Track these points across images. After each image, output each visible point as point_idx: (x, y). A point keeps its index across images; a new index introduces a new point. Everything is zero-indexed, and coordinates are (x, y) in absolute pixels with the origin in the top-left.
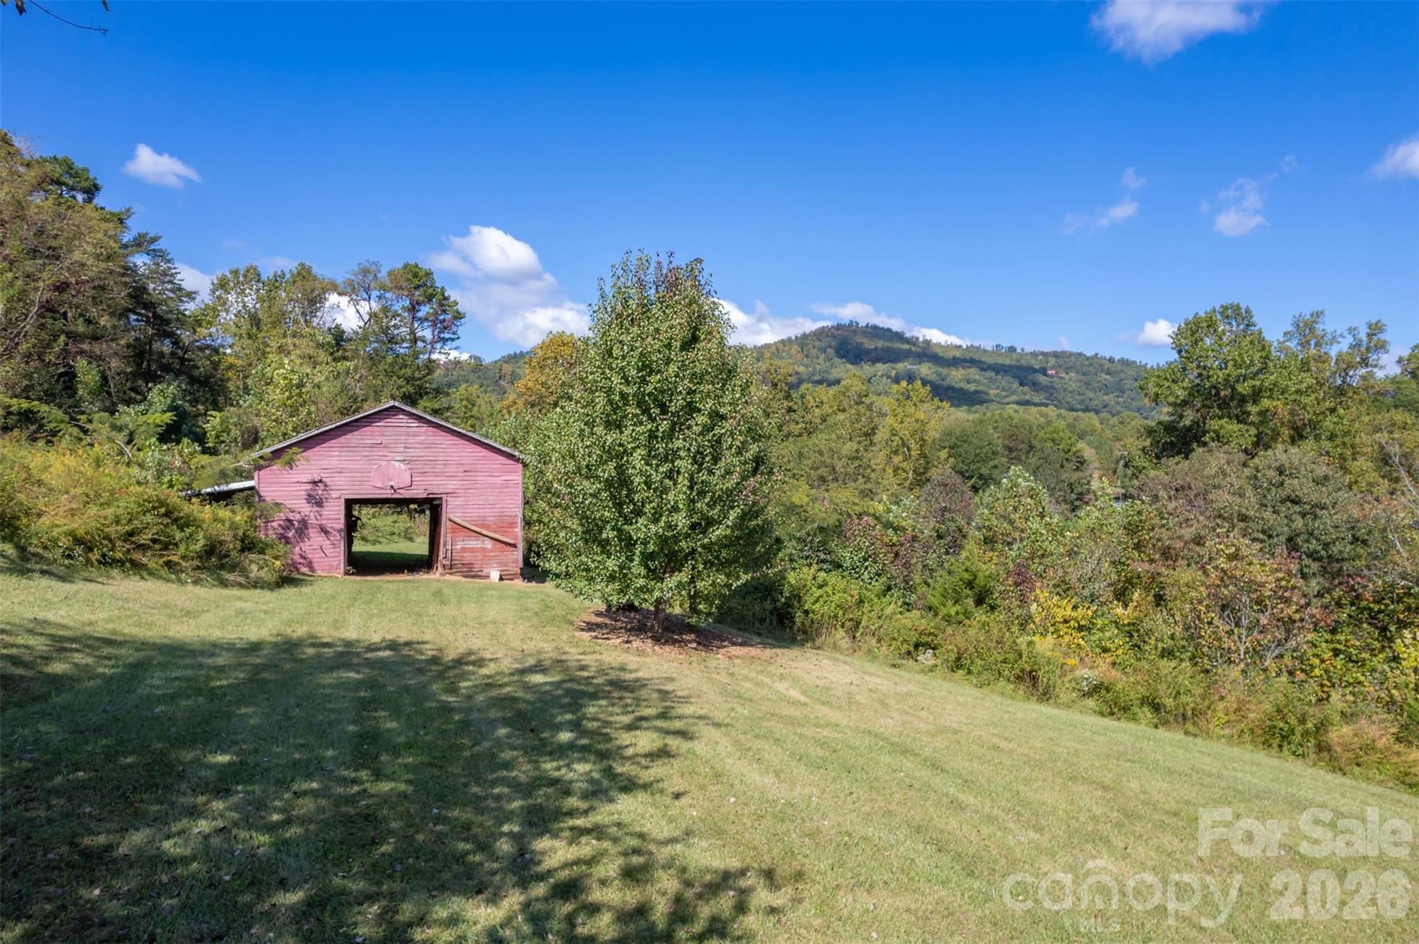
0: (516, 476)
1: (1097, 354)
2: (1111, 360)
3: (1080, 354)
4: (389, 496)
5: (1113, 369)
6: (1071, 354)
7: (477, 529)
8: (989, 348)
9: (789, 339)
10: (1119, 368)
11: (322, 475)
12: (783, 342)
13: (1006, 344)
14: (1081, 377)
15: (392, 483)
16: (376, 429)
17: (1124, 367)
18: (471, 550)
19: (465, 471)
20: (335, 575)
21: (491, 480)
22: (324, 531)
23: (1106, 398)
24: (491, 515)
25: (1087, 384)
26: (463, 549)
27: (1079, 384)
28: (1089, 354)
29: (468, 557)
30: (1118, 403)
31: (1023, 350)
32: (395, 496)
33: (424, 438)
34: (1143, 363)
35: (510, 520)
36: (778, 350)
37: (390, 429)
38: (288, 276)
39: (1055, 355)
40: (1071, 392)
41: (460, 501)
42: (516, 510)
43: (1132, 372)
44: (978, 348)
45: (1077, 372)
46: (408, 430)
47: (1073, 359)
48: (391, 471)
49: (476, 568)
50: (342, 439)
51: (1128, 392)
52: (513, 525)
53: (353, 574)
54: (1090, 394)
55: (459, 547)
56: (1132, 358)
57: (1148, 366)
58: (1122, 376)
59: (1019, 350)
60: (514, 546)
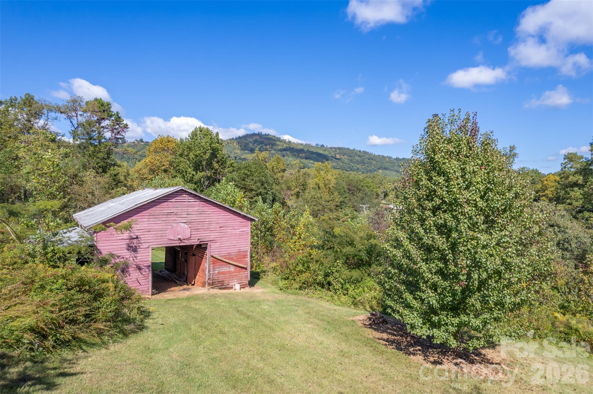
0: (247, 228)
1: (354, 149)
2: (360, 151)
3: (348, 149)
4: (178, 245)
5: (360, 155)
6: (345, 149)
7: (227, 261)
8: (314, 145)
9: (233, 139)
10: (363, 154)
11: (138, 234)
12: (230, 139)
13: (320, 144)
14: (349, 158)
15: (179, 237)
16: (170, 203)
17: (364, 154)
18: (223, 273)
19: (220, 227)
20: (147, 296)
21: (234, 232)
22: (139, 268)
23: (358, 166)
24: (233, 251)
25: (351, 160)
26: (219, 273)
27: (348, 160)
28: (351, 149)
29: (221, 277)
30: (362, 168)
31: (327, 146)
32: (181, 244)
33: (197, 208)
34: (371, 153)
35: (243, 254)
36: (228, 143)
37: (178, 203)
38: (19, 100)
39: (339, 148)
40: (345, 163)
41: (217, 245)
42: (248, 248)
43: (367, 156)
44: (310, 145)
45: (347, 156)
46: (189, 203)
47: (346, 150)
48: (179, 229)
49: (226, 282)
50: (150, 211)
51: (366, 164)
52: (245, 256)
53: (156, 294)
54: (353, 164)
55: (216, 272)
56: (367, 151)
57: (373, 154)
58: (364, 157)
59: (325, 146)
60: (246, 269)
